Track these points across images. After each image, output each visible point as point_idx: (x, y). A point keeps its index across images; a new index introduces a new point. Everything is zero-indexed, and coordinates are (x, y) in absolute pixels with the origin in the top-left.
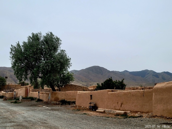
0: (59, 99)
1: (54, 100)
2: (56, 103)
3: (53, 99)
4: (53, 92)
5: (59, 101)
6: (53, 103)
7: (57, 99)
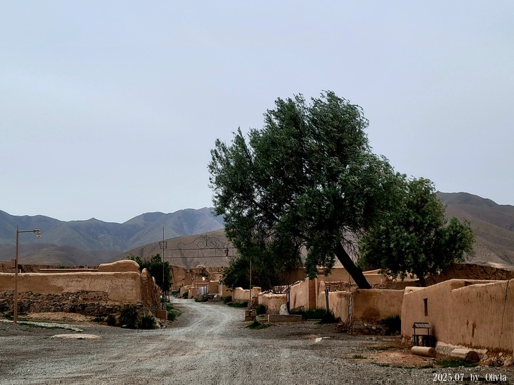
0: (378, 315)
1: (363, 319)
2: (367, 328)
3: (359, 315)
4: (358, 292)
5: (378, 323)
6: (357, 327)
7: (371, 316)
